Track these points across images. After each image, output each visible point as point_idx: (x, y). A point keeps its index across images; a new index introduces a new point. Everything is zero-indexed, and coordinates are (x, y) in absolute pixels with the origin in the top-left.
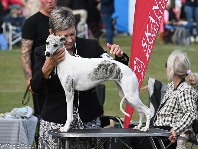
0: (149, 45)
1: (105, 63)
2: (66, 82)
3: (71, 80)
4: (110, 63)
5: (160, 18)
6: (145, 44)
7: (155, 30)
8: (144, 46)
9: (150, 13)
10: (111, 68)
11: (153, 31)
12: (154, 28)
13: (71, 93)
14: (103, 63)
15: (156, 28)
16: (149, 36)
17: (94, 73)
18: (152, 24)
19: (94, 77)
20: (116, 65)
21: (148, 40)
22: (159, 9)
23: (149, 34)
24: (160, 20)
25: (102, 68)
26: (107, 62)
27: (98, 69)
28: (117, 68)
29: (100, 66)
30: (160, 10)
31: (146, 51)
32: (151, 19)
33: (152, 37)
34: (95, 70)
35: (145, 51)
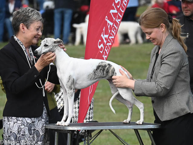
0: (106, 47)
1: (103, 65)
2: (67, 81)
3: (72, 79)
4: (107, 64)
5: (119, 21)
6: (102, 45)
7: (114, 32)
8: (100, 47)
9: (106, 17)
10: (108, 69)
11: (111, 34)
12: (112, 31)
13: (72, 91)
14: (101, 64)
15: (115, 30)
16: (106, 38)
17: (93, 74)
18: (109, 27)
19: (93, 78)
20: (111, 65)
21: (105, 41)
22: (117, 12)
23: (107, 36)
24: (119, 23)
25: (100, 69)
26: (104, 63)
27: (97, 70)
28: (112, 68)
29: (98, 67)
30: (119, 14)
31: (103, 52)
32: (108, 22)
33: (110, 39)
34: (94, 71)
35: (101, 52)
